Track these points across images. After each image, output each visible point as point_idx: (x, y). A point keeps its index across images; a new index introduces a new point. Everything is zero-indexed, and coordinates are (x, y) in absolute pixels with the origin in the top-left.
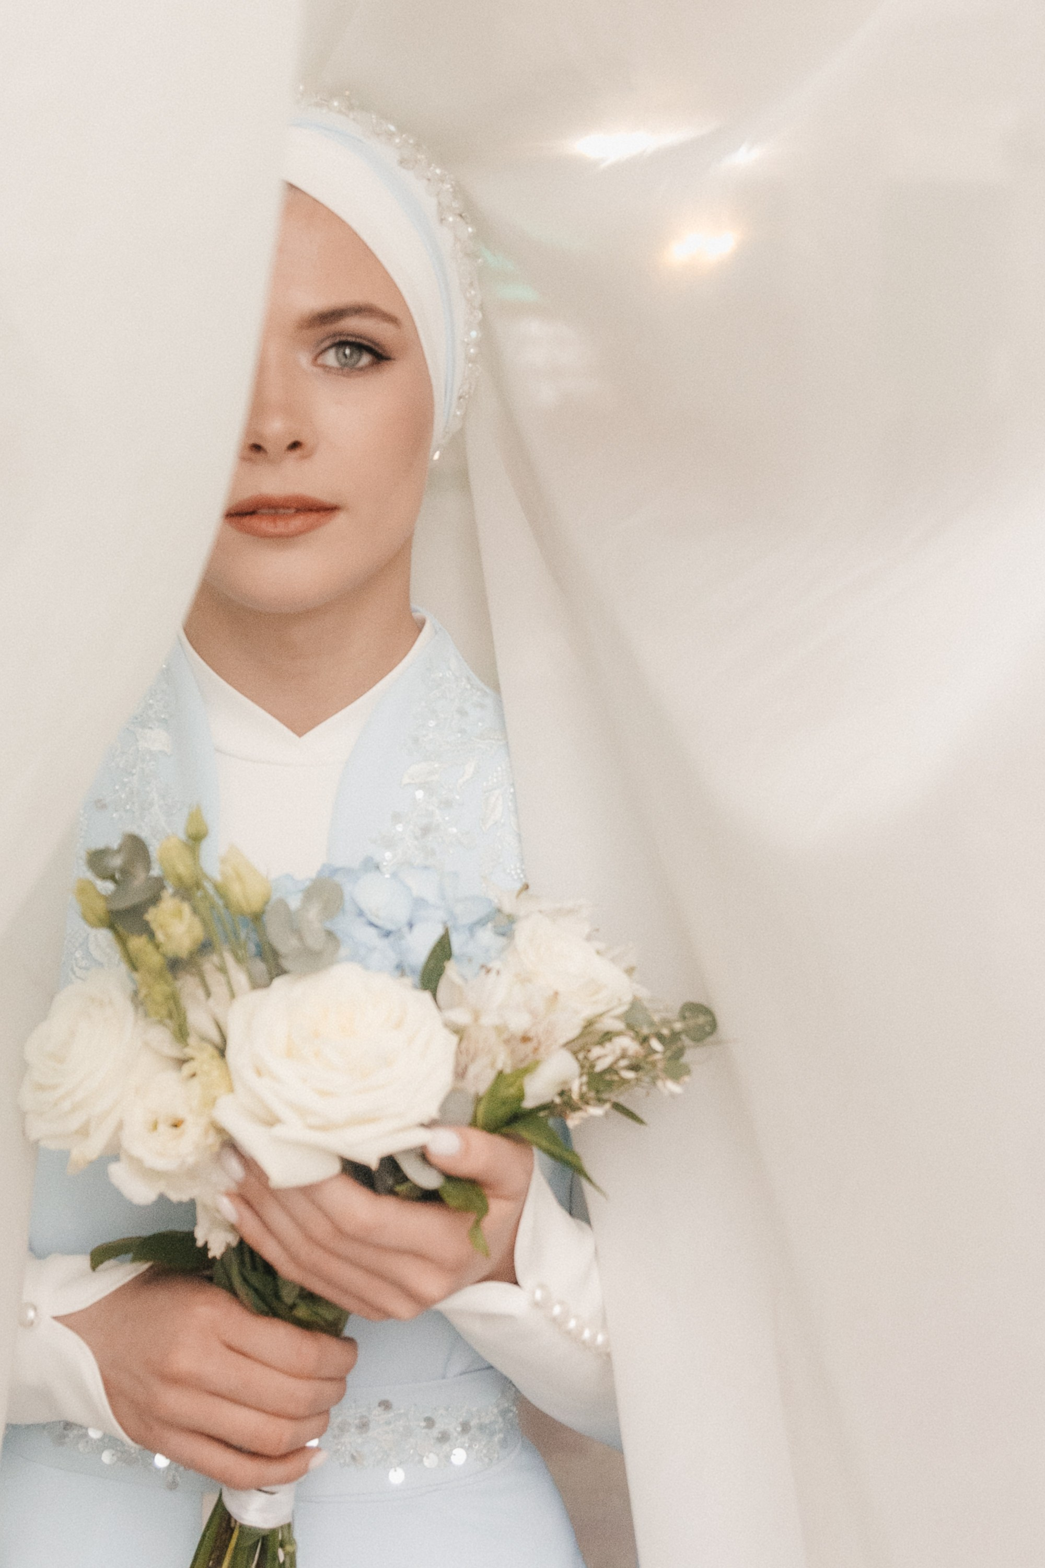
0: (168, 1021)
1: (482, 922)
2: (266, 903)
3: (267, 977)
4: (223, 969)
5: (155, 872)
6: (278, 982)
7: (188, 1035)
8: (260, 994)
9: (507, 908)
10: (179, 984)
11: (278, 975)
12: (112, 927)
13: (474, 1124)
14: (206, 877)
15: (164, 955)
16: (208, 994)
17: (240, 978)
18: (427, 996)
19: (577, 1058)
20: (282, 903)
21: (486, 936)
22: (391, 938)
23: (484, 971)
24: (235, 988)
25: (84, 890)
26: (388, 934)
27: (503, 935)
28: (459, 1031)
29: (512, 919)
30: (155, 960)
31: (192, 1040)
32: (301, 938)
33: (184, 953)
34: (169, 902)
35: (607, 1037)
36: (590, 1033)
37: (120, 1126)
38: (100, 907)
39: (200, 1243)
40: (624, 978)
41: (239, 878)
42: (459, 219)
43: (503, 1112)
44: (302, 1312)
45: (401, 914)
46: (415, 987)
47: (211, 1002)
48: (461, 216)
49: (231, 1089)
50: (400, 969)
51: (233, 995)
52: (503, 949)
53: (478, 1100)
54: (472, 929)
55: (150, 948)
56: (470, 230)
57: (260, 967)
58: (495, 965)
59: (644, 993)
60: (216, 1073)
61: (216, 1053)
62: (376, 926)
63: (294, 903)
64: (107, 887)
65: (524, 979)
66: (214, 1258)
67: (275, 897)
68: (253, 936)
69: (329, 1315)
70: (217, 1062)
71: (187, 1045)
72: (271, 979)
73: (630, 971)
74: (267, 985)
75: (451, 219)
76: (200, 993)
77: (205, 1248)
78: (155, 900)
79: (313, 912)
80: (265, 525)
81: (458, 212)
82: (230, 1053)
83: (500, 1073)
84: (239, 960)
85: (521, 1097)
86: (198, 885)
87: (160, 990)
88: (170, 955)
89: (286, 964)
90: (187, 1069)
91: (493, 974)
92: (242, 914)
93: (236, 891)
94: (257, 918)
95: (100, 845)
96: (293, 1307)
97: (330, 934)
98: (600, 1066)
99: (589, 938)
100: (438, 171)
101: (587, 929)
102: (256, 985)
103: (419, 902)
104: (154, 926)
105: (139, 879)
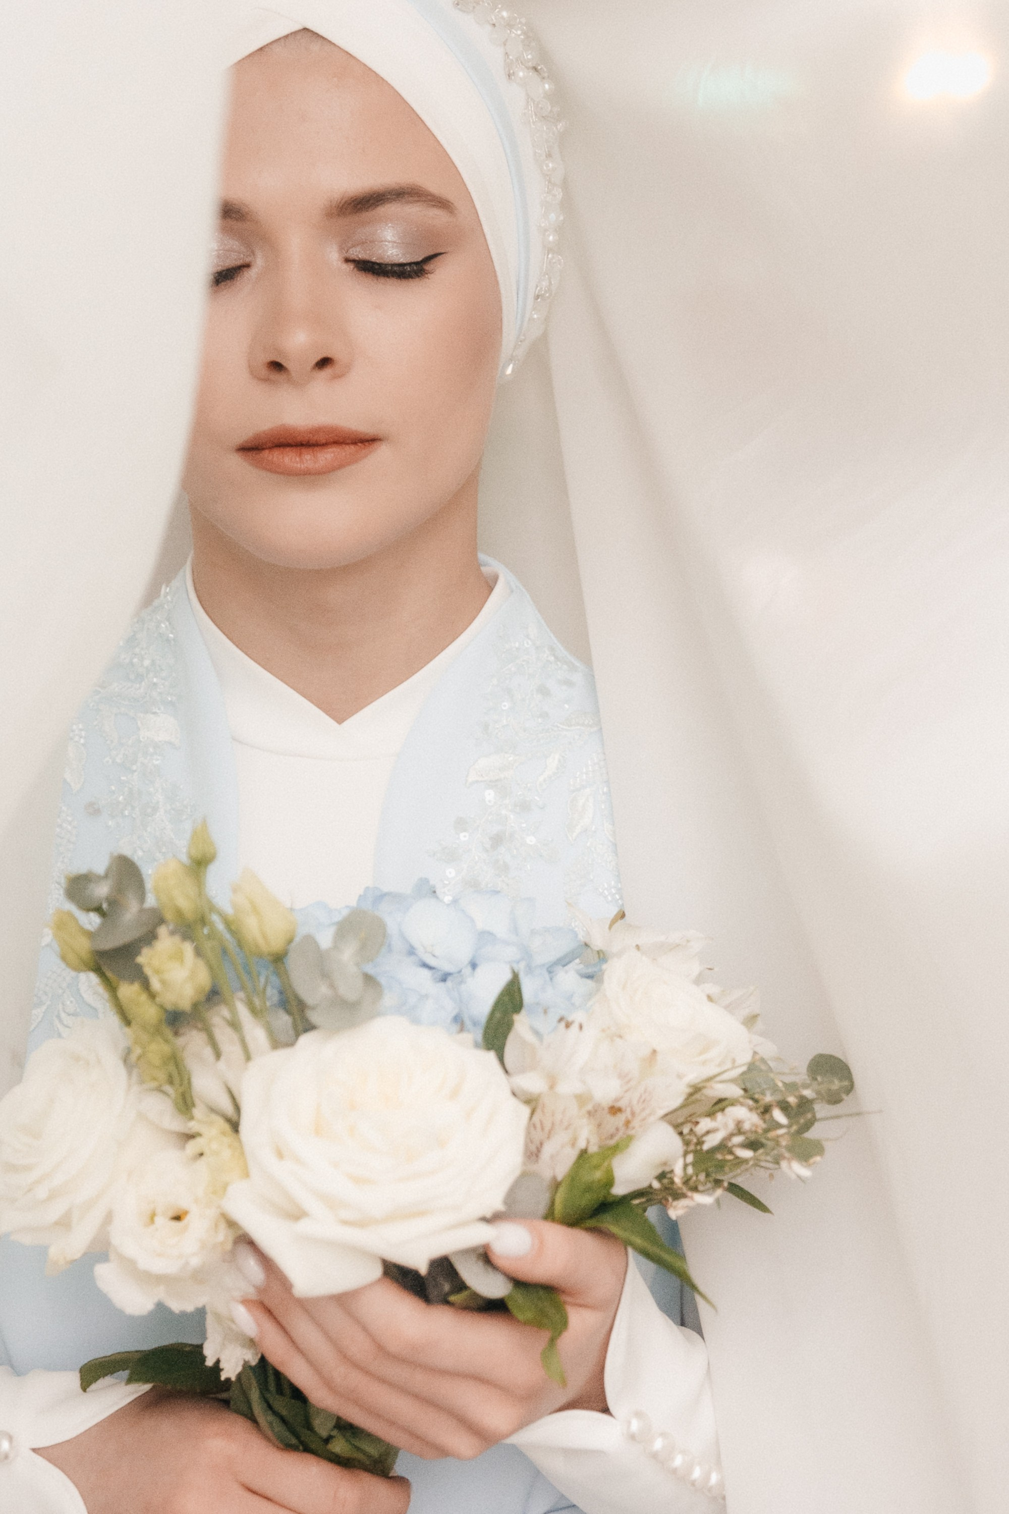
0: (168, 1088)
1: (564, 961)
2: (290, 941)
3: (291, 1032)
4: (235, 1025)
5: (151, 901)
6: (305, 1040)
7: (194, 1105)
8: (282, 1054)
9: (598, 943)
10: (180, 1041)
11: (306, 1030)
12: (98, 970)
13: (550, 1216)
14: (213, 908)
15: (161, 1007)
16: (218, 1055)
17: (256, 1034)
18: (491, 1056)
19: (681, 1134)
20: (309, 939)
21: (568, 978)
22: (449, 983)
23: (563, 1024)
24: (251, 1046)
25: (62, 924)
26: (444, 978)
27: (590, 977)
28: (531, 1101)
29: (602, 956)
30: (149, 1012)
31: (198, 1112)
32: (332, 986)
33: (185, 1005)
34: (166, 942)
35: (720, 1104)
36: (697, 1101)
37: (109, 1218)
38: (84, 946)
39: (210, 1363)
40: (742, 1029)
41: (255, 910)
42: (532, 73)
43: (587, 1201)
44: (339, 1446)
45: (463, 953)
46: (477, 1046)
47: (221, 1065)
48: (535, 69)
49: (246, 1174)
50: (459, 1023)
51: (248, 1058)
52: (590, 996)
53: (556, 1185)
54: (551, 970)
55: (144, 997)
56: (547, 86)
57: (284, 1020)
58: (577, 1017)
59: (768, 1049)
60: (226, 1153)
61: (227, 1127)
62: (430, 968)
63: (325, 940)
64: (92, 921)
65: (615, 1035)
66: (228, 1380)
67: (301, 932)
68: (274, 979)
69: (373, 1451)
70: (228, 1139)
71: (192, 1118)
72: (297, 1035)
73: (750, 1021)
74: (291, 1044)
75: (521, 74)
76: (208, 1052)
77: (217, 1368)
78: (150, 937)
79: (348, 954)
80: (289, 459)
81: (530, 64)
82: (243, 1128)
83: (583, 1153)
84: (254, 1011)
85: (609, 1182)
86: (203, 920)
87: (157, 1049)
88: (169, 1007)
89: (314, 1017)
90: (192, 1147)
91: (575, 1028)
92: (260, 956)
93: (251, 927)
94: (278, 959)
95: (81, 868)
96: (327, 1440)
97: (369, 980)
98: (711, 1142)
99: (698, 981)
100: (505, 14)
101: (696, 968)
102: (276, 1044)
103: (485, 937)
104: (148, 971)
105: (131, 911)
